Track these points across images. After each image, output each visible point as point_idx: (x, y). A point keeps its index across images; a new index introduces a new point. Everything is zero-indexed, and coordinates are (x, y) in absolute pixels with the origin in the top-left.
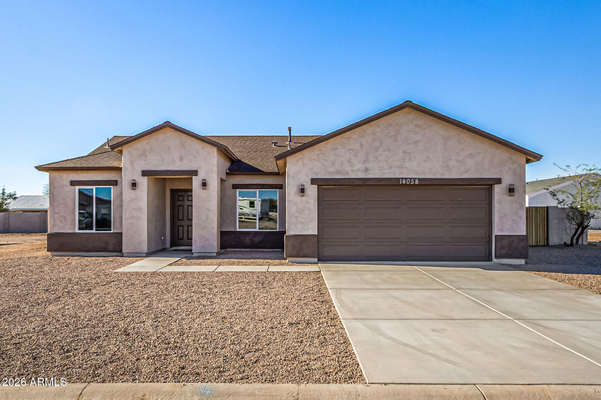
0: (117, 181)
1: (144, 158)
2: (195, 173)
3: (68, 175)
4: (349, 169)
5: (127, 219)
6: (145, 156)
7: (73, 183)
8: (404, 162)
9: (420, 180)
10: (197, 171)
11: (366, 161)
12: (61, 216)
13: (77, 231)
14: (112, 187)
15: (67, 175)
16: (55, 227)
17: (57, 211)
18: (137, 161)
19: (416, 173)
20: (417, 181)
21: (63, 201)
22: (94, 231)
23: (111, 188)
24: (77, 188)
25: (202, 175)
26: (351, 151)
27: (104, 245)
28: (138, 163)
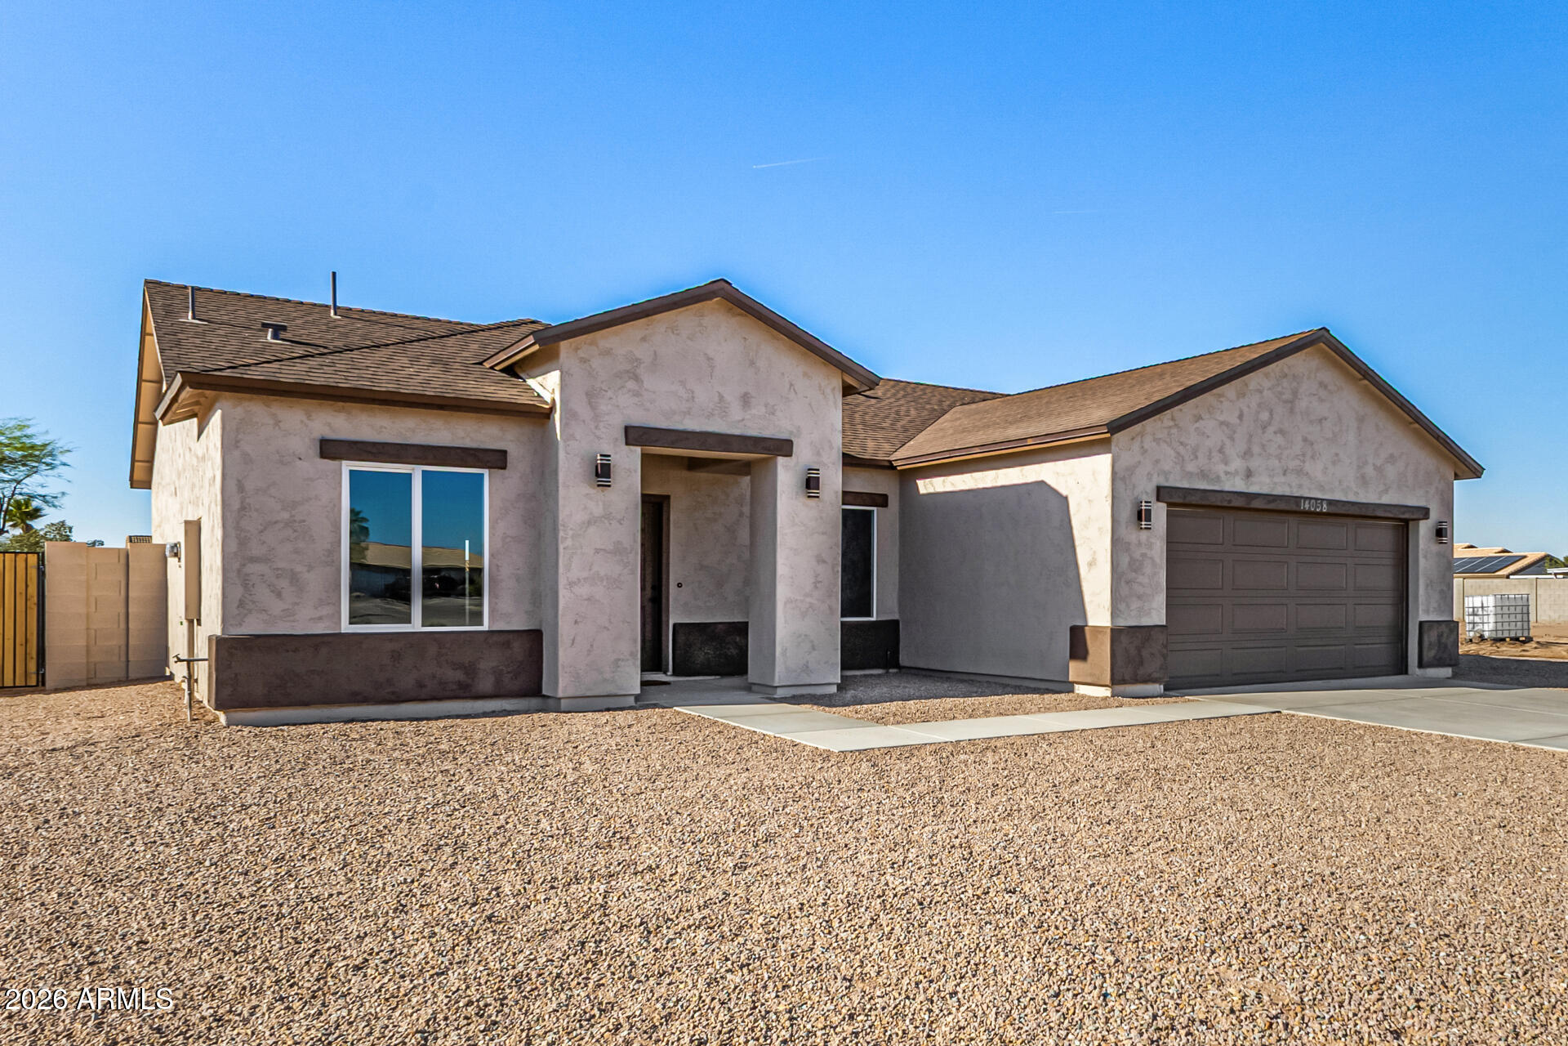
0: (504, 453)
1: (631, 384)
2: (784, 447)
3: (309, 417)
4: (1220, 468)
5: (574, 583)
6: (636, 378)
7: (331, 449)
8: (1304, 462)
9: (1330, 502)
10: (789, 443)
11: (1247, 454)
12: (278, 569)
13: (346, 627)
14: (486, 472)
15: (304, 418)
16: (250, 611)
17: (256, 550)
18: (610, 394)
19: (1321, 488)
20: (1325, 506)
21: (286, 515)
22: (416, 625)
23: (483, 474)
24: (347, 466)
25: (803, 454)
26: (1225, 428)
27: (459, 675)
28: (611, 398)
